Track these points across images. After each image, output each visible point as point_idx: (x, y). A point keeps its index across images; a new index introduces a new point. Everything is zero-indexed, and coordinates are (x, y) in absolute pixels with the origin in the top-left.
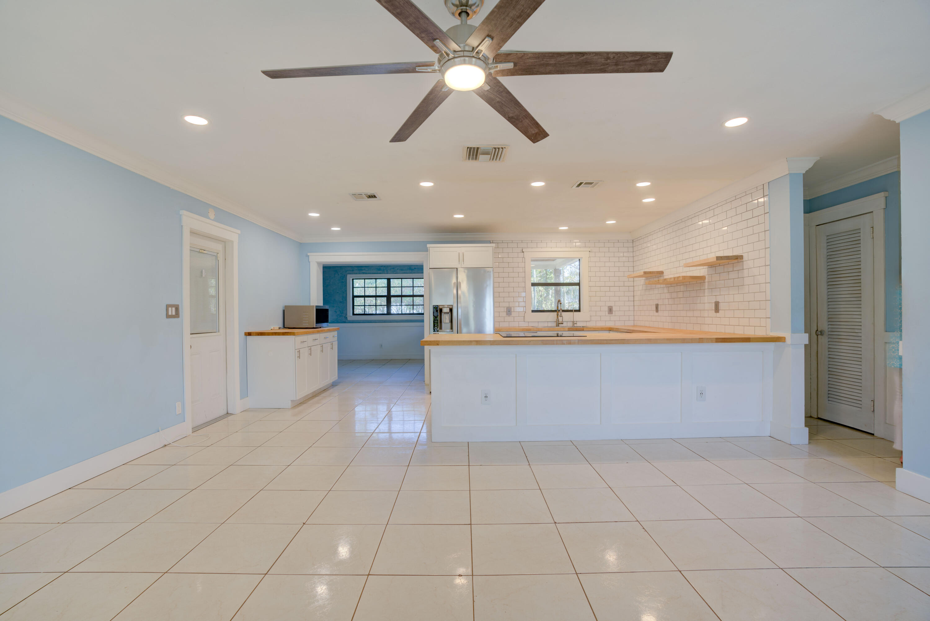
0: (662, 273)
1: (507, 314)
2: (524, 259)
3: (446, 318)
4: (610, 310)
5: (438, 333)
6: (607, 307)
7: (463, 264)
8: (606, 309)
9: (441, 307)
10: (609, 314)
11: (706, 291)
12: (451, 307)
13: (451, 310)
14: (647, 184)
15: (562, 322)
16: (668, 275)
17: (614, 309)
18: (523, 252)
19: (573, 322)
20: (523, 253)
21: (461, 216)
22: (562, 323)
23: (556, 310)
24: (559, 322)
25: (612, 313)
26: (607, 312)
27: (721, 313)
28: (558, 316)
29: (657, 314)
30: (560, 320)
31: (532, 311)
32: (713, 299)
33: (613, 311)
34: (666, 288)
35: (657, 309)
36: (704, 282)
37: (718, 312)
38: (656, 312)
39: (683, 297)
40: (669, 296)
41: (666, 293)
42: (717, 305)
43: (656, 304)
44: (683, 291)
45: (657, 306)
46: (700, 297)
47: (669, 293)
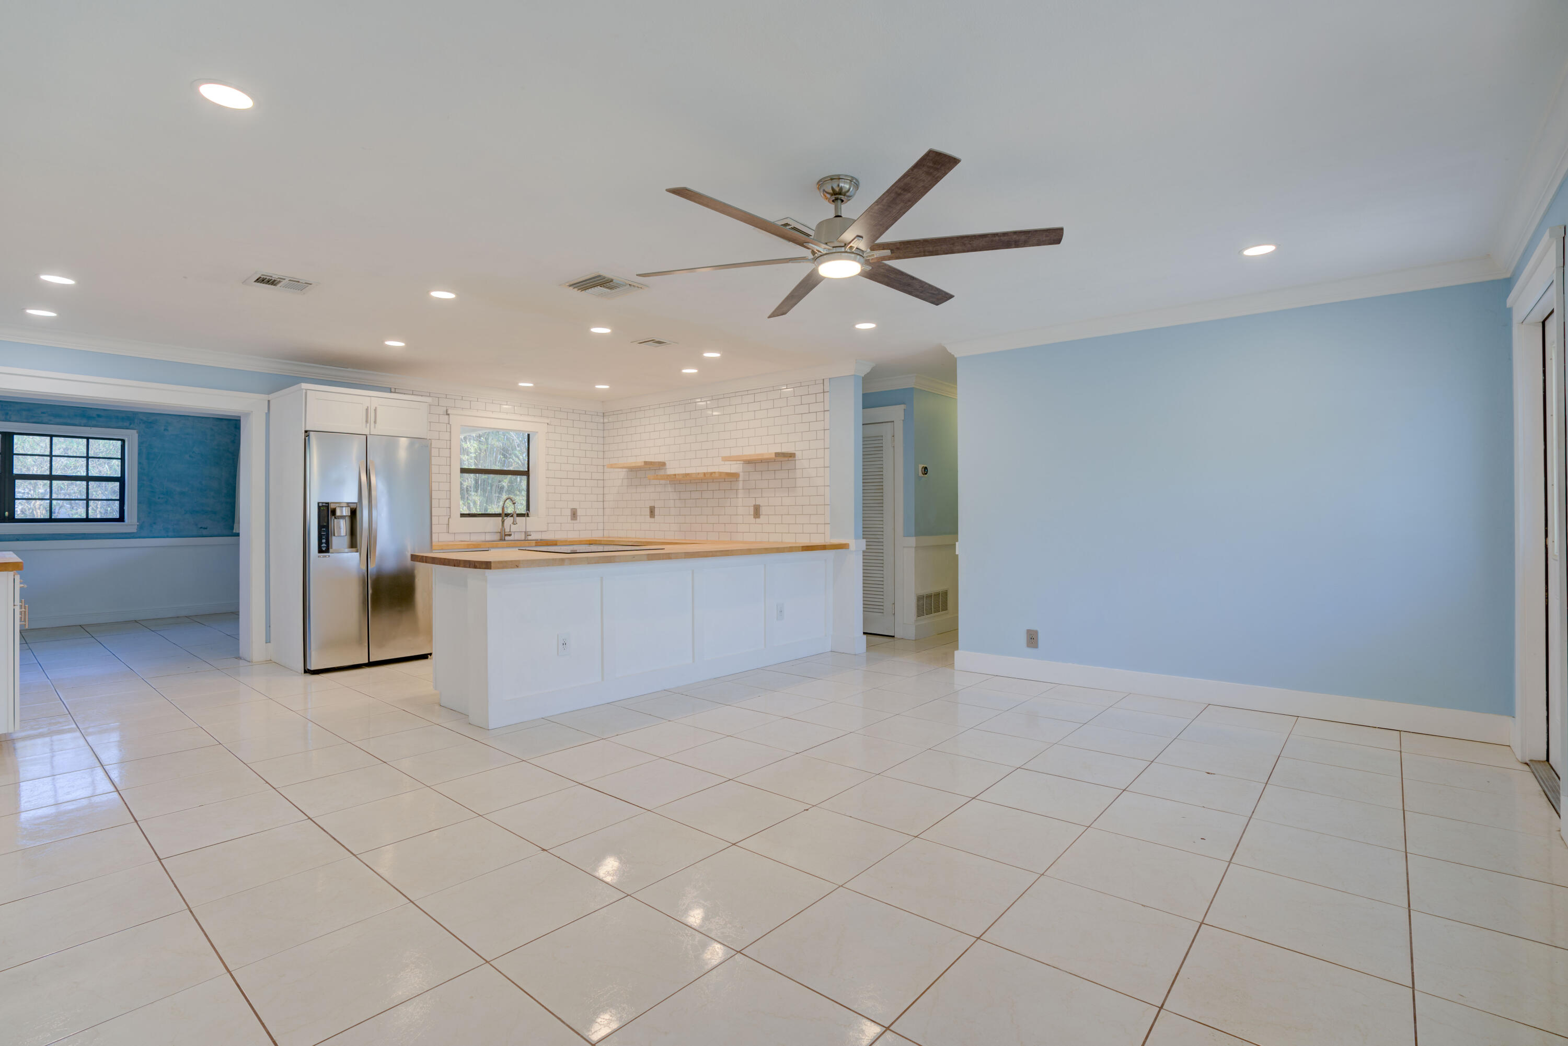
0: (663, 464)
2: (448, 426)
3: (341, 527)
4: (574, 515)
5: (329, 556)
6: (569, 510)
7: (375, 427)
8: (569, 513)
9: (332, 506)
10: (572, 519)
11: (740, 492)
12: (353, 506)
13: (353, 513)
14: (716, 355)
15: (510, 533)
16: (674, 468)
17: (579, 513)
18: (449, 415)
19: (526, 532)
20: (447, 416)
21: (400, 344)
22: (510, 535)
23: (501, 514)
24: (506, 533)
25: (576, 519)
26: (570, 517)
27: (763, 519)
28: (503, 522)
29: (652, 520)
30: (507, 530)
31: (461, 514)
32: (752, 502)
33: (577, 516)
34: (669, 485)
35: (652, 514)
36: (737, 481)
37: (759, 517)
38: (650, 517)
39: (701, 498)
40: (675, 496)
41: (670, 492)
42: (757, 509)
43: (650, 507)
44: (701, 491)
45: (652, 509)
46: (730, 498)
47: (675, 492)
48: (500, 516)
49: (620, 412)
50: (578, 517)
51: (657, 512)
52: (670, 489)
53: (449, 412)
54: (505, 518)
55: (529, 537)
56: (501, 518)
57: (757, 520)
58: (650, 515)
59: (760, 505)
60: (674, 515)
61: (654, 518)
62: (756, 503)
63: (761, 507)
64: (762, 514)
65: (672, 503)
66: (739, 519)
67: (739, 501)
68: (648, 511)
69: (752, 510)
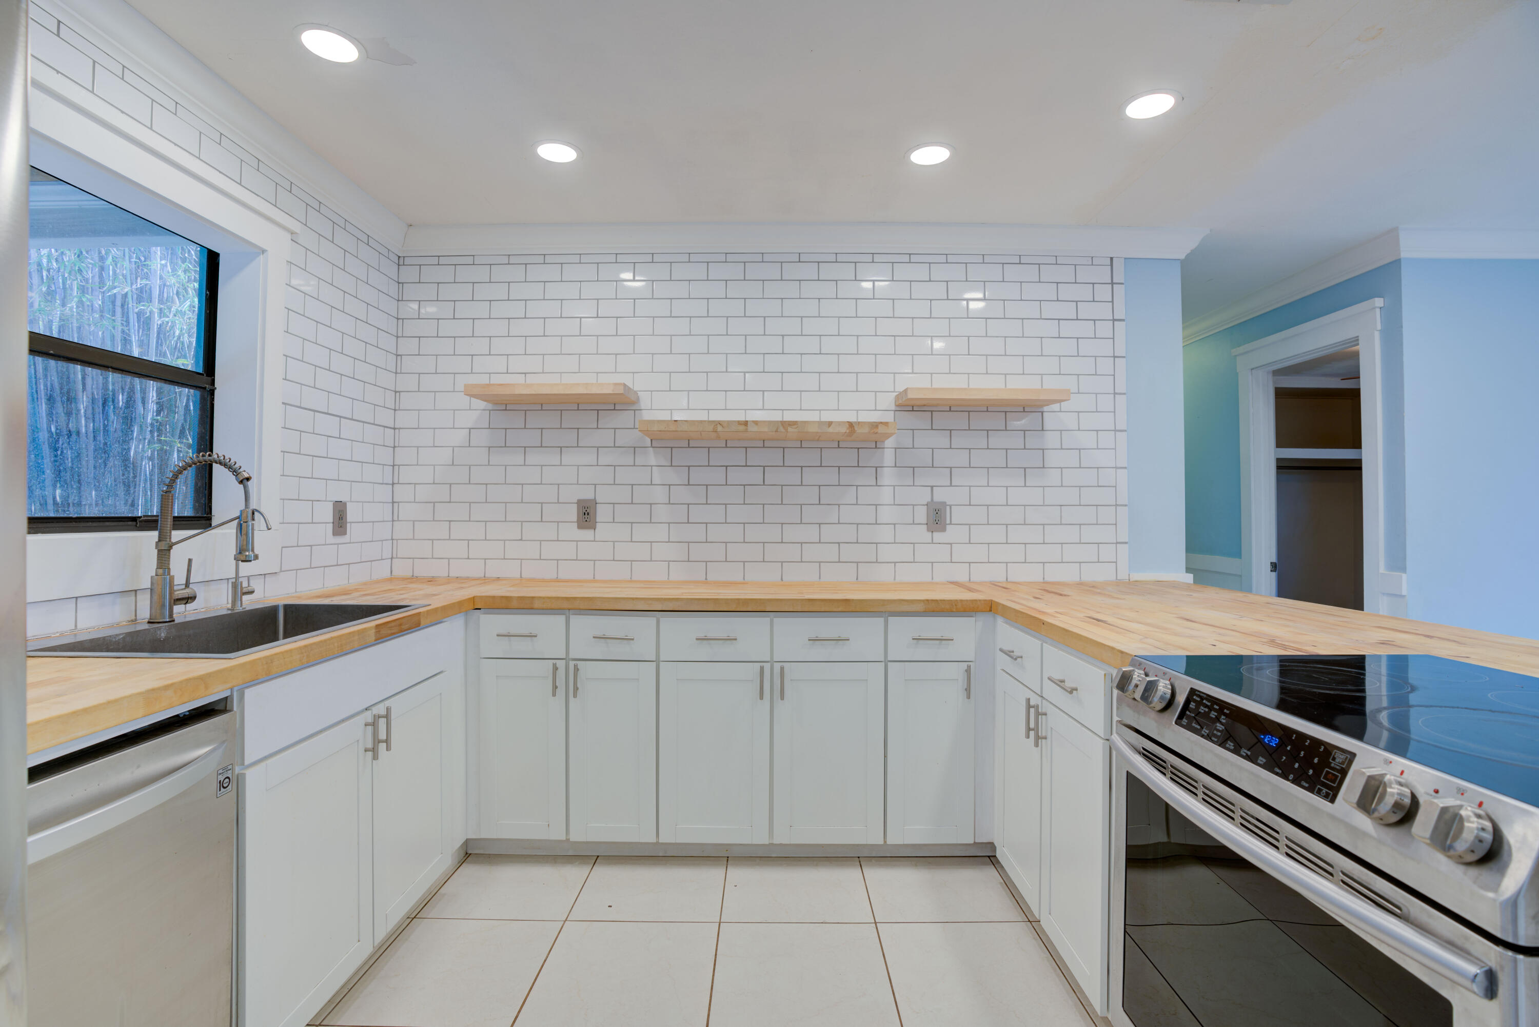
4: (340, 521)
6: (330, 505)
8: (327, 514)
10: (335, 533)
17: (351, 514)
19: (236, 583)
22: (193, 599)
25: (345, 533)
26: (330, 526)
27: (952, 533)
28: (165, 551)
29: (588, 534)
31: (36, 520)
32: (924, 496)
33: (346, 523)
34: (651, 448)
35: (586, 519)
36: (876, 447)
37: (943, 529)
38: (580, 527)
39: (763, 484)
40: (672, 476)
41: (652, 466)
42: (937, 511)
43: (579, 502)
44: (764, 467)
45: (586, 507)
46: (857, 486)
47: (671, 466)
48: (154, 528)
49: (469, 260)
50: (348, 525)
51: (602, 513)
52: (651, 458)
55: (246, 598)
56: (155, 534)
57: (938, 536)
58: (578, 522)
59: (945, 503)
60: (669, 523)
61: (595, 529)
62: (936, 499)
63: (948, 508)
64: (951, 524)
65: (659, 494)
66: (886, 534)
67: (886, 495)
68: (572, 513)
69: (922, 515)
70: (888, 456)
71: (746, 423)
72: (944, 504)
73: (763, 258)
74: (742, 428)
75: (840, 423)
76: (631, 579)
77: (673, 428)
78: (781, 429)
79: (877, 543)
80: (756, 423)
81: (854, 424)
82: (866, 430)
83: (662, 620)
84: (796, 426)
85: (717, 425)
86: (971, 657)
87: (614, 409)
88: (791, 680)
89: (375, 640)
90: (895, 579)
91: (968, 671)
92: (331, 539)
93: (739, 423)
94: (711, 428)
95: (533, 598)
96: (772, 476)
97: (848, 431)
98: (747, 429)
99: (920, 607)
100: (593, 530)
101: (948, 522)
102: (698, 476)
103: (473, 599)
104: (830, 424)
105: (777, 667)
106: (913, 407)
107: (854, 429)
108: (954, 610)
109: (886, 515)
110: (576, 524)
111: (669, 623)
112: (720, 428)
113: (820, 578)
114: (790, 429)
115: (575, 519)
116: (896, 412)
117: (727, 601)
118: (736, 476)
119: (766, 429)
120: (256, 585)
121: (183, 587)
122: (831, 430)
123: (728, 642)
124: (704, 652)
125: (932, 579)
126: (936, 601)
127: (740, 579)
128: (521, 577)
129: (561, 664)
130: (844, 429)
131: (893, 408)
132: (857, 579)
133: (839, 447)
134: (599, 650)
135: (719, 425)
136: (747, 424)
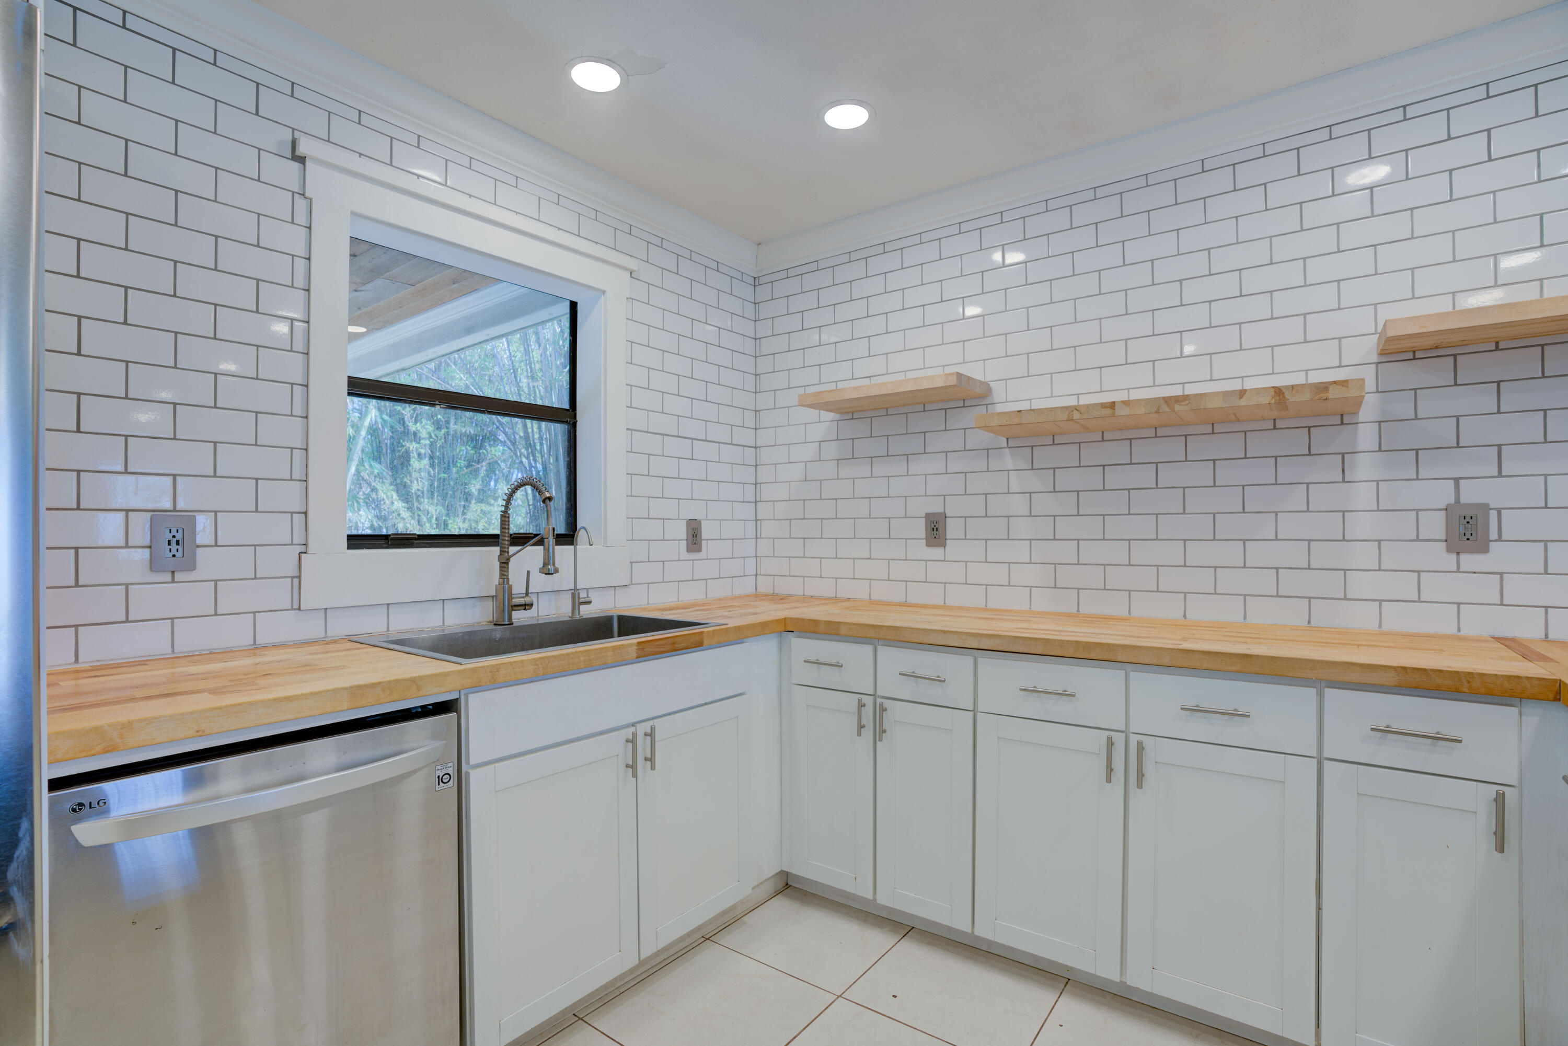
1: (154, 565)
2: (301, 204)
4: (694, 538)
6: (684, 524)
8: (681, 531)
10: (689, 550)
15: (525, 600)
17: (707, 532)
18: (302, 160)
19: (575, 594)
20: (296, 166)
22: (527, 606)
23: (496, 536)
24: (515, 602)
25: (699, 550)
26: (684, 544)
27: (1503, 554)
28: (504, 563)
29: (936, 552)
30: (518, 587)
31: (350, 538)
32: (1439, 494)
33: (701, 540)
34: (1007, 449)
35: (935, 535)
36: (1342, 423)
37: (1484, 549)
38: (929, 544)
39: (1155, 487)
40: (1033, 481)
41: (1008, 471)
42: (1468, 519)
43: (928, 516)
44: (1157, 463)
45: (935, 522)
46: (1308, 484)
47: (1032, 469)
48: (497, 545)
50: (704, 543)
51: (953, 528)
52: (1008, 460)
53: (302, 150)
54: (513, 549)
55: (583, 607)
56: (497, 549)
57: (1469, 561)
58: (926, 539)
59: (1488, 505)
60: (1030, 540)
61: (945, 547)
62: (1464, 499)
63: (1493, 515)
64: (1500, 539)
65: (1018, 505)
66: (1365, 555)
67: (1363, 495)
68: (920, 528)
69: (1436, 525)
70: (1366, 436)
71: (1112, 405)
72: (1485, 508)
73: (1147, 181)
74: (1108, 412)
75: (1259, 391)
76: (986, 606)
77: (1016, 420)
78: (1165, 408)
79: (1345, 570)
80: (1126, 403)
81: (1284, 391)
82: (1307, 396)
83: (980, 660)
84: (1187, 402)
85: (1072, 411)
86: (1511, 777)
87: (964, 407)
88: (1156, 762)
89: (637, 658)
90: (1380, 626)
91: (1500, 799)
92: (684, 554)
93: (1103, 406)
94: (1064, 416)
95: (839, 623)
96: (1168, 476)
97: (1273, 401)
98: (1114, 413)
99: (1389, 679)
100: (943, 548)
101: (1493, 535)
102: (1065, 480)
103: (785, 621)
104: (1242, 393)
105: (1134, 740)
106: (1414, 352)
107: (1284, 397)
108: (1465, 690)
109: (1360, 526)
110: (924, 541)
111: (990, 666)
112: (1076, 415)
113: (1245, 618)
114: (1177, 407)
115: (924, 536)
116: (1379, 365)
117: (1062, 643)
118: (1116, 478)
119: (1142, 411)
120: (593, 596)
121: (524, 595)
122: (1243, 402)
123: (1065, 698)
124: (1032, 706)
125: (1459, 630)
126: (1424, 670)
127: (1125, 613)
128: (870, 599)
129: (869, 701)
130: (1266, 399)
131: (1375, 358)
132: (1309, 622)
133: (1275, 428)
134: (905, 689)
135: (1075, 412)
136: (1114, 406)
